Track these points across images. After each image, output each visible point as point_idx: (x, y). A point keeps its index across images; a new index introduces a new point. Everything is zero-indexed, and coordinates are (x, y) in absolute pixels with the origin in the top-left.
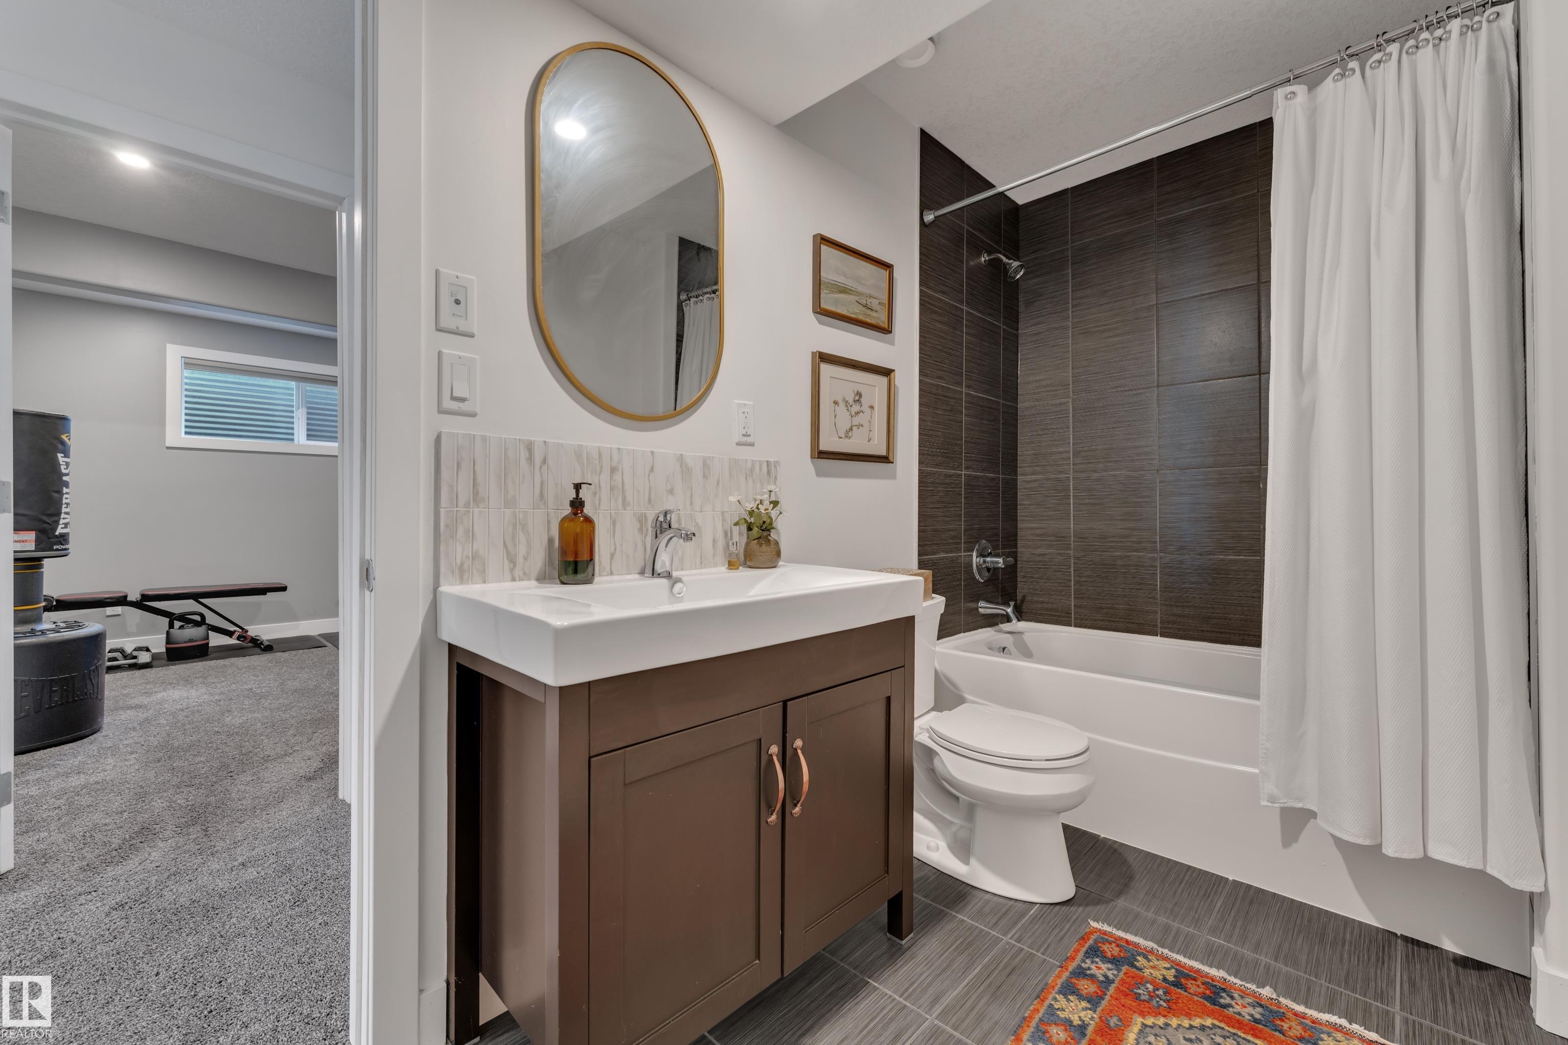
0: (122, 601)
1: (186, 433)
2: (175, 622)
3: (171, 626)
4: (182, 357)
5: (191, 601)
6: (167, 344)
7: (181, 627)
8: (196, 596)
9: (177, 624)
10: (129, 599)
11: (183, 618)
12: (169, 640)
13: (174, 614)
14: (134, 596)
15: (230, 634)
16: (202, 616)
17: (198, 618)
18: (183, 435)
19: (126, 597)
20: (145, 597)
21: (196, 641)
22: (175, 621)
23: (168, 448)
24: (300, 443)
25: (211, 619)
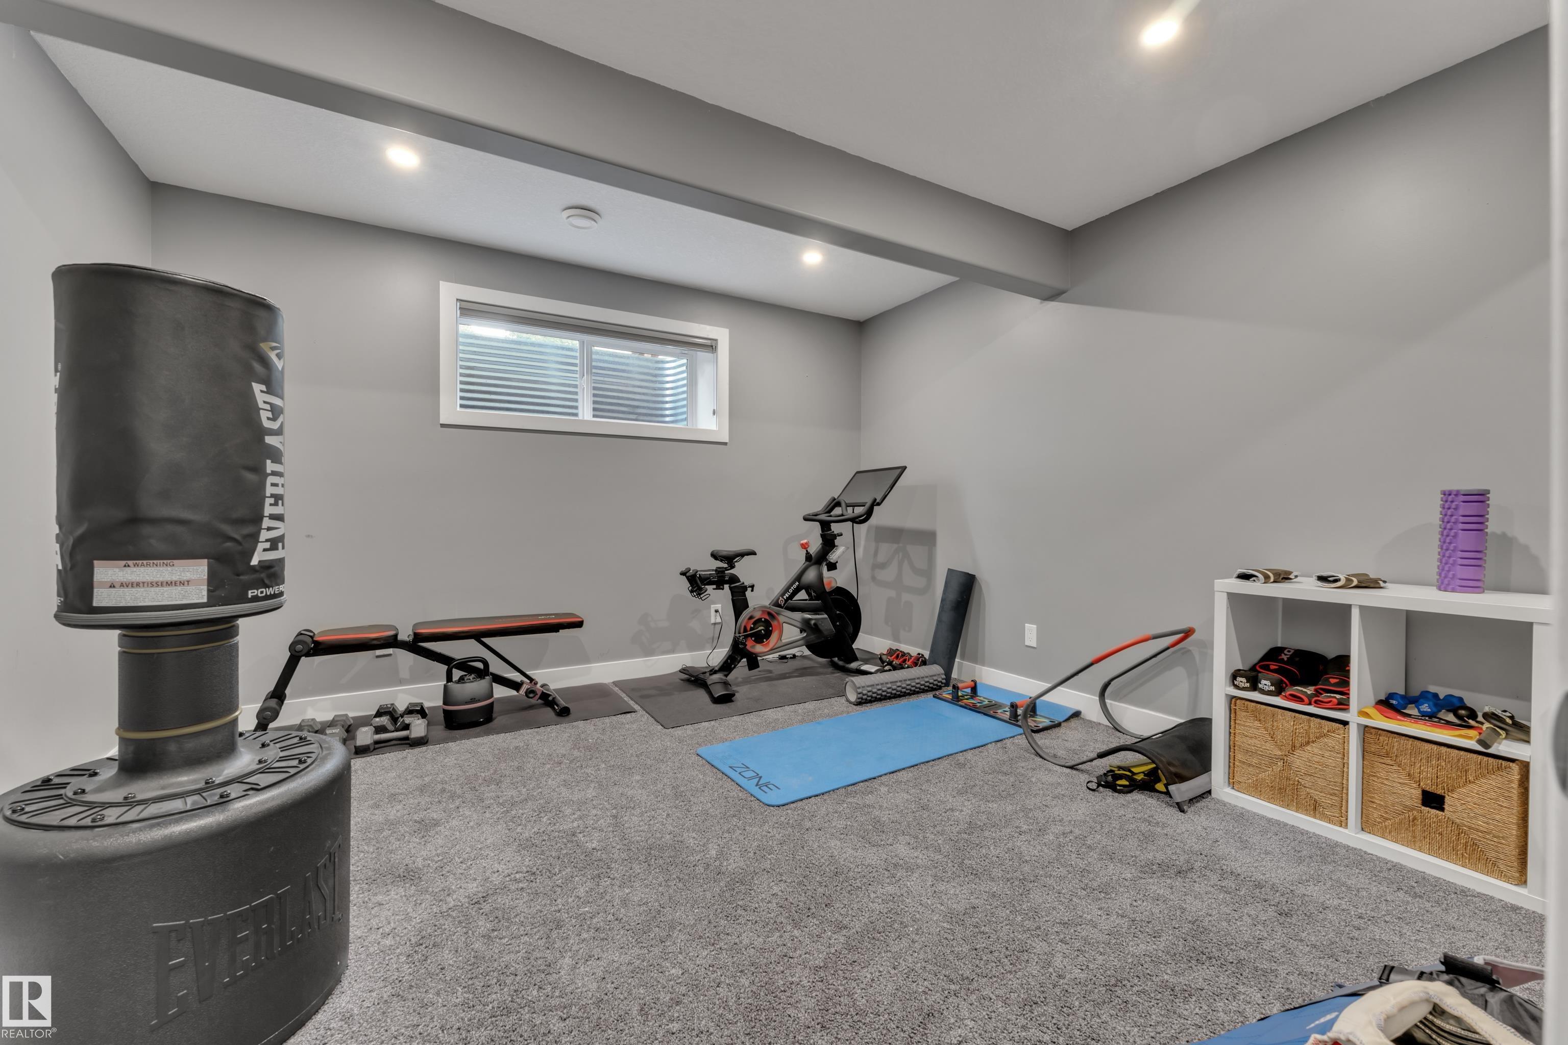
0: (393, 642)
1: (462, 406)
2: (455, 671)
3: (449, 678)
4: (457, 300)
5: (473, 641)
6: (441, 282)
7: (461, 680)
8: (478, 636)
9: (457, 674)
10: (400, 638)
11: (464, 665)
12: (447, 698)
13: (452, 659)
14: (405, 635)
15: (516, 686)
16: (486, 664)
17: (480, 665)
18: (458, 409)
19: (396, 636)
20: (418, 637)
21: (479, 701)
22: (454, 669)
23: (443, 426)
24: (585, 419)
25: (497, 666)
